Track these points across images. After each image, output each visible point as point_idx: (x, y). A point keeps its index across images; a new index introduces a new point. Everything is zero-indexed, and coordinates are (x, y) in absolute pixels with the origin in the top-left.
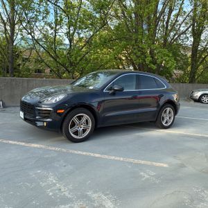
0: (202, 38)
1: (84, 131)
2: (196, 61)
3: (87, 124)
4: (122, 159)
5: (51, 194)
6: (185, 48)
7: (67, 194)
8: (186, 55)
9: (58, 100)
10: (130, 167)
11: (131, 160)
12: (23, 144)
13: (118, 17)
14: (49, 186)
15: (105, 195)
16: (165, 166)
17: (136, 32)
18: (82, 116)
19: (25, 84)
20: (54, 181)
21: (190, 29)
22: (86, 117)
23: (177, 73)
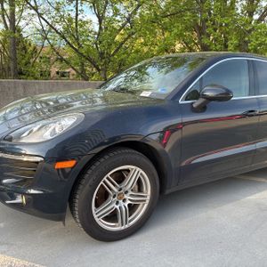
1: (132, 208)
3: (140, 190)
9: (58, 131)
18: (128, 171)
22: (136, 172)
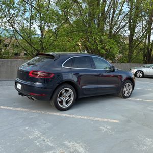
0: (136, 31)
2: (132, 48)
4: (86, 118)
5: (38, 144)
6: (124, 38)
7: (50, 143)
8: (124, 43)
10: (92, 123)
11: (93, 118)
12: (11, 108)
13: (76, 15)
14: (36, 139)
15: (78, 143)
16: (117, 121)
17: (90, 26)
19: (9, 64)
20: (39, 135)
21: (128, 25)
23: (119, 55)
